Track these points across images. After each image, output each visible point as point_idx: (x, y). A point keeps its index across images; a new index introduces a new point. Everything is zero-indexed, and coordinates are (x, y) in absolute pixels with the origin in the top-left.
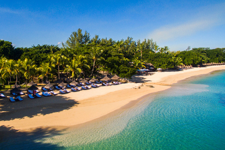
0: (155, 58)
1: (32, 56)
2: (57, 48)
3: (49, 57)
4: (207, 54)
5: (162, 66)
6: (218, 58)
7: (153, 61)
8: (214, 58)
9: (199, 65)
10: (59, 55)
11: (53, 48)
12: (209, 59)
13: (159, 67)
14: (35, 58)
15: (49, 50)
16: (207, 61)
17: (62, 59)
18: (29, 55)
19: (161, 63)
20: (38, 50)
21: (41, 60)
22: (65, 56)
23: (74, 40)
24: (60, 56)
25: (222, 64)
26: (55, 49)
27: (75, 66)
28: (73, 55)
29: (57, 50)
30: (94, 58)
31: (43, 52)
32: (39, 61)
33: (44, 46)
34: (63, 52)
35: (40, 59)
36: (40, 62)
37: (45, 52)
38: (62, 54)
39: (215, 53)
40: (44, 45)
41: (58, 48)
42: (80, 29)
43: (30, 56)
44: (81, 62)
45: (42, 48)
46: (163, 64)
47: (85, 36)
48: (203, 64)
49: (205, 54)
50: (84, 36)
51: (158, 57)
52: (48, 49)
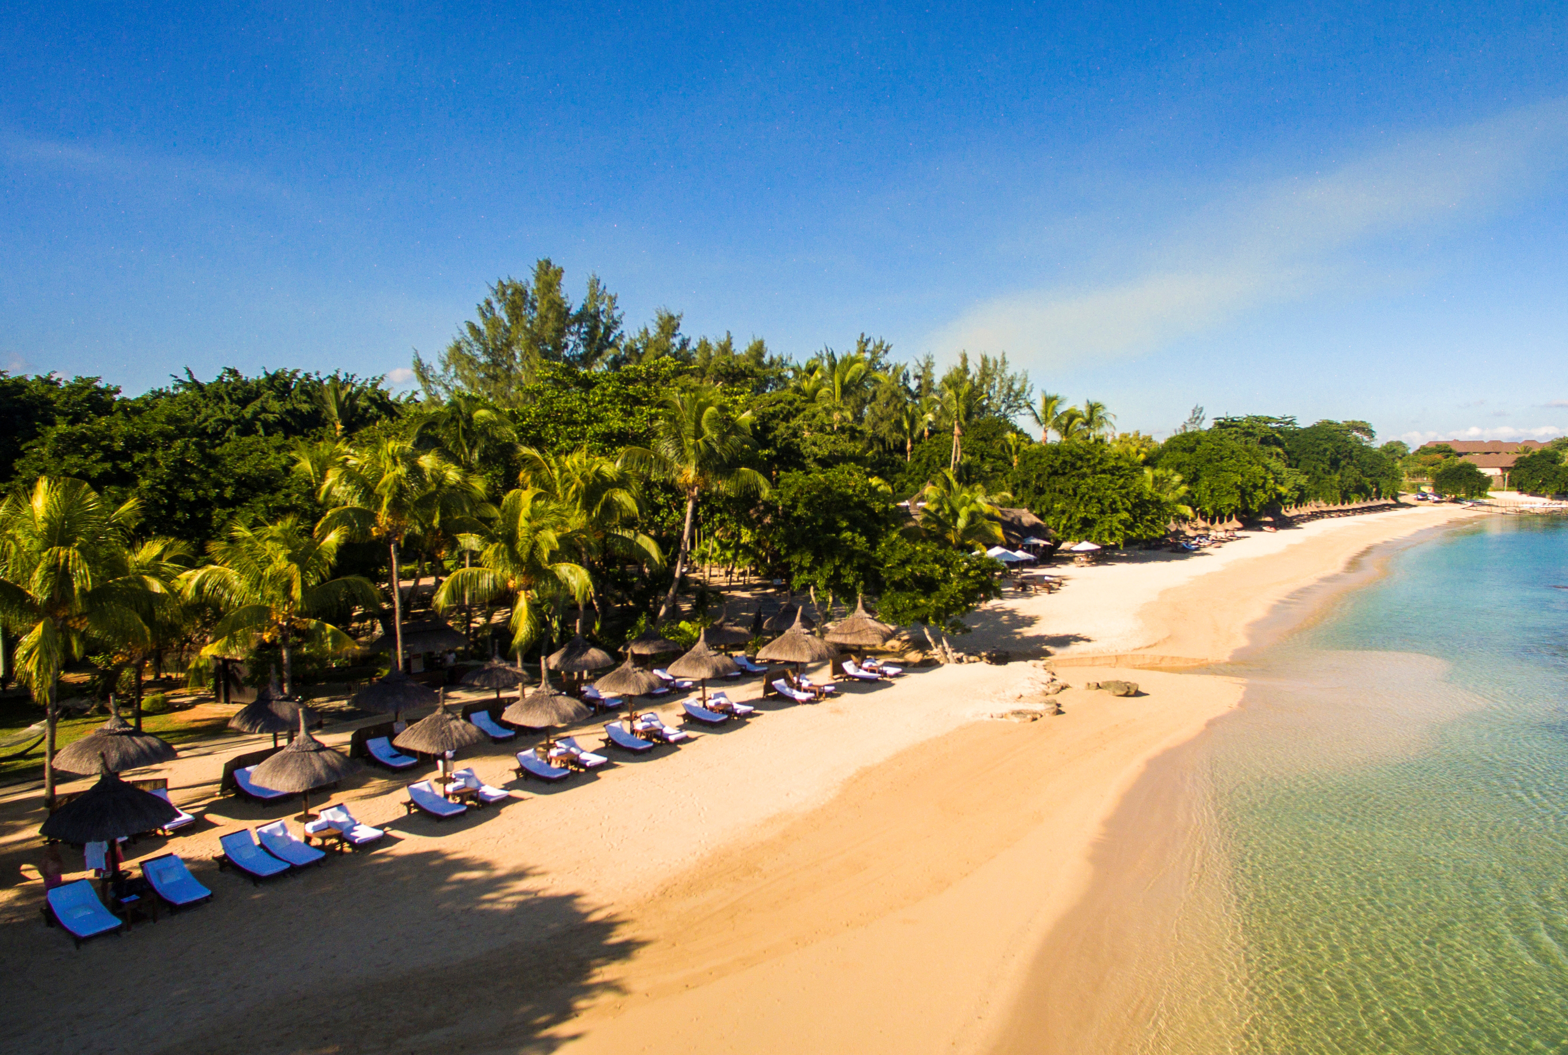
0: (1055, 473)
1: (138, 457)
2: (372, 400)
3: (306, 465)
4: (1287, 453)
5: (1097, 528)
6: (1337, 477)
7: (1040, 491)
8: (1322, 475)
9: (1269, 519)
10: (392, 445)
11: (343, 394)
12: (1303, 480)
13: (1080, 531)
14: (163, 471)
15: (317, 412)
16: (1297, 494)
17: (422, 484)
18: (107, 449)
19: (1094, 509)
20: (227, 406)
21: (229, 493)
22: (449, 456)
23: (509, 345)
24: (410, 459)
25: (1355, 511)
26: (362, 403)
27: (535, 546)
28: (509, 449)
29: (374, 410)
30: (690, 473)
31: (266, 425)
32: (204, 503)
33: (272, 379)
34: (432, 423)
35: (218, 484)
36: (218, 514)
37: (281, 423)
38: (425, 443)
39: (1326, 450)
40: (276, 377)
41: (382, 395)
42: (548, 263)
43: (110, 455)
44: (588, 506)
45: (258, 395)
46: (1102, 512)
47: (589, 316)
48: (1283, 511)
49: (1278, 455)
50: (580, 318)
51: (1073, 465)
52: (305, 407)
